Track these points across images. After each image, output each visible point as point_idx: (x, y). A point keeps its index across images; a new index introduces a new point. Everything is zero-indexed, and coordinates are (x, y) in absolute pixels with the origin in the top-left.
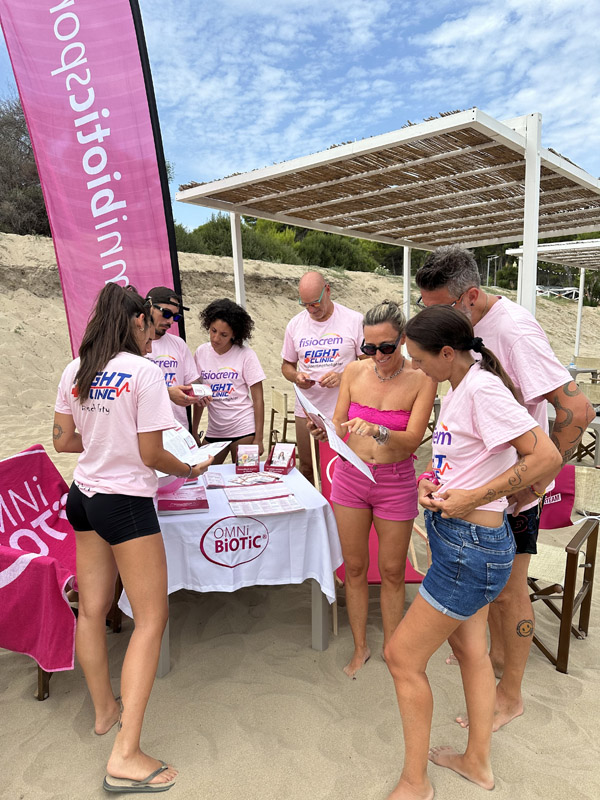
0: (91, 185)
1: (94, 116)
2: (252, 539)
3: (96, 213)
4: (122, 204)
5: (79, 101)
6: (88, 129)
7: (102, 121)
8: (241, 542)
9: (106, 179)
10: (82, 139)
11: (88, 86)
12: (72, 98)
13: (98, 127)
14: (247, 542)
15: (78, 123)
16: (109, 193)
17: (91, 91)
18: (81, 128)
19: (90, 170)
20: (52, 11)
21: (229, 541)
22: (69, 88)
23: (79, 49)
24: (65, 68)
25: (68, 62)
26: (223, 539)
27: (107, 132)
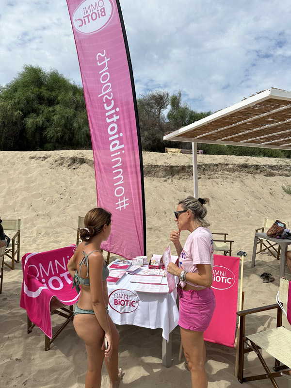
0: (110, 139)
1: (113, 111)
2: (131, 302)
3: (112, 150)
4: (123, 146)
5: (108, 106)
6: (111, 116)
7: (117, 113)
8: (126, 302)
9: (117, 136)
10: (108, 121)
11: (112, 100)
12: (105, 105)
13: (115, 115)
14: (129, 303)
15: (107, 114)
16: (117, 142)
17: (113, 102)
18: (108, 116)
19: (110, 133)
20: (100, 73)
21: (120, 300)
22: (104, 101)
23: (109, 85)
24: (103, 93)
25: (104, 91)
26: (118, 299)
27: (118, 117)
